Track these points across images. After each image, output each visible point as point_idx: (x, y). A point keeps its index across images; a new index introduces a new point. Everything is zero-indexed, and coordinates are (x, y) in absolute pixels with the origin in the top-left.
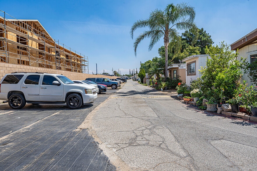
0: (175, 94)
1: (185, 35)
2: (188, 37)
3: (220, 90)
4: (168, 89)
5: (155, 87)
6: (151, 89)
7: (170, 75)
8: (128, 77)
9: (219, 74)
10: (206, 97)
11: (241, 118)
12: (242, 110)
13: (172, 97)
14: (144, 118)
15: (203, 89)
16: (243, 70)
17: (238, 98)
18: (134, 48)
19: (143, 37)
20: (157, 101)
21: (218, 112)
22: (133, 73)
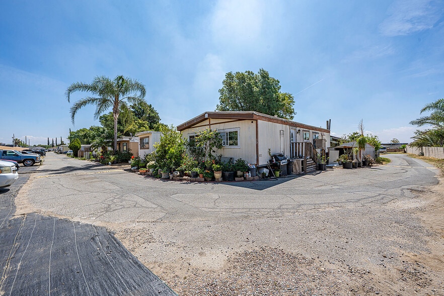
0: (129, 167)
1: (133, 107)
2: (137, 111)
3: (171, 162)
4: (117, 163)
5: (99, 161)
6: (94, 163)
7: (119, 148)
8: (44, 149)
9: (171, 149)
10: (160, 167)
11: (185, 180)
12: (186, 175)
13: (125, 170)
14: (106, 191)
15: (157, 161)
16: (185, 147)
17: (183, 167)
18: (71, 114)
19: (84, 103)
20: (110, 175)
21: (171, 178)
22: (55, 142)
